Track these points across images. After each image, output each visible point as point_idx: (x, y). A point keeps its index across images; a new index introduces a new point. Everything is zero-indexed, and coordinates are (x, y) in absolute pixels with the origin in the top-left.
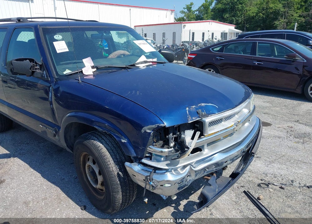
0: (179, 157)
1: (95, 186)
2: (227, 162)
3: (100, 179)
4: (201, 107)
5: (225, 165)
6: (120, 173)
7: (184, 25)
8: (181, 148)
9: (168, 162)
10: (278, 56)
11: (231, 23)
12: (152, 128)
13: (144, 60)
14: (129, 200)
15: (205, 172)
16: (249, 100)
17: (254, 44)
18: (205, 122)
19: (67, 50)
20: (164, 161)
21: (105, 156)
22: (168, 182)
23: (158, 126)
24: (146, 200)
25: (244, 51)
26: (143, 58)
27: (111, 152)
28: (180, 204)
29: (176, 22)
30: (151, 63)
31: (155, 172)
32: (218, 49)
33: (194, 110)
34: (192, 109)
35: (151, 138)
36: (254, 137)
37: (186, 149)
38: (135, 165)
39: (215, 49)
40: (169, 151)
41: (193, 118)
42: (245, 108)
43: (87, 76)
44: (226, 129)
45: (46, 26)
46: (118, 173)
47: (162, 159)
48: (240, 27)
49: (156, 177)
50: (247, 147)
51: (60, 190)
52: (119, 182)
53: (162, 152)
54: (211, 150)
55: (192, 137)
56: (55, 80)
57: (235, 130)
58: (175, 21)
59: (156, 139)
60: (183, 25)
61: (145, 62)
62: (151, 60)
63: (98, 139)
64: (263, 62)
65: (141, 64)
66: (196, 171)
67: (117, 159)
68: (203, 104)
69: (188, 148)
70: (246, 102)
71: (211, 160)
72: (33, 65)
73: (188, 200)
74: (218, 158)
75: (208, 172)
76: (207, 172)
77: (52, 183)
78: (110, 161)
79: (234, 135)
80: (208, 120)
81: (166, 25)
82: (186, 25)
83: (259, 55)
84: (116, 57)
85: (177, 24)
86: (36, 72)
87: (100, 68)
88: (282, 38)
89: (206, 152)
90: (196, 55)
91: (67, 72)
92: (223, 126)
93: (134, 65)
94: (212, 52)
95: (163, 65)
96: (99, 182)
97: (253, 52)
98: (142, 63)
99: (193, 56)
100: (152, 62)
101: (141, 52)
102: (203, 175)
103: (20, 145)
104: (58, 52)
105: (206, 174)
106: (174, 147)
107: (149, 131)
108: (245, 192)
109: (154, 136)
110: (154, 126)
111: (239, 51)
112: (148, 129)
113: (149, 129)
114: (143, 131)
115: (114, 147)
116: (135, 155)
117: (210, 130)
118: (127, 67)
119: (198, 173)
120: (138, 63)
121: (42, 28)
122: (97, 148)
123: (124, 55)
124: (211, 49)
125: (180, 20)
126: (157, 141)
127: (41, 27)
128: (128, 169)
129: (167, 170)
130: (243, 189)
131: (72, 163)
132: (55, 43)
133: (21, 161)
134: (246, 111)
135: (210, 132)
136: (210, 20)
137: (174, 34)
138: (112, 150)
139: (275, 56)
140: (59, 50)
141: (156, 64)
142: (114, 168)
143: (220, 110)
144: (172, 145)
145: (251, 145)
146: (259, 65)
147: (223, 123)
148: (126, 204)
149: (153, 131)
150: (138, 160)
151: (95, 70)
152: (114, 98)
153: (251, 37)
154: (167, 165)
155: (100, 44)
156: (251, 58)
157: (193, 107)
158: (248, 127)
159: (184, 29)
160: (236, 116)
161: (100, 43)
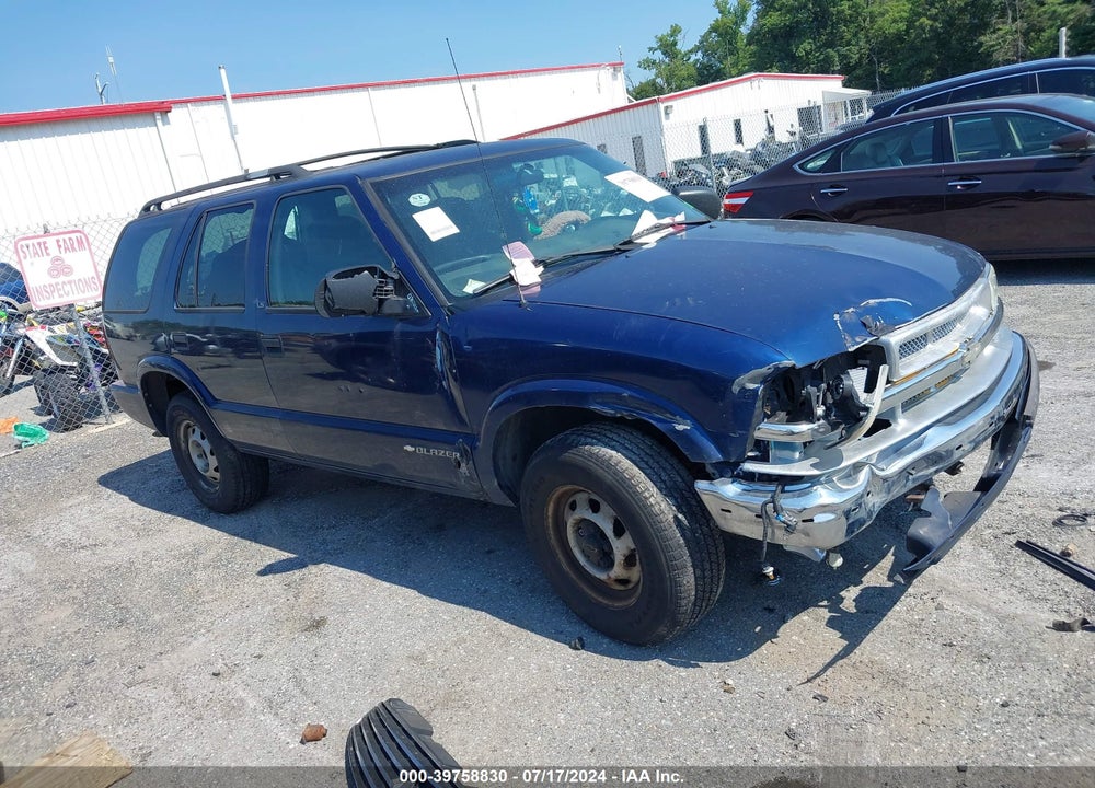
0: (842, 440)
1: (602, 576)
2: (960, 446)
3: (621, 547)
4: (869, 310)
5: (957, 454)
6: (680, 516)
7: (667, 108)
8: (847, 414)
9: (815, 460)
10: (1026, 151)
11: (824, 69)
12: (759, 376)
13: (653, 224)
14: (711, 592)
15: (907, 480)
16: (984, 279)
17: (941, 126)
18: (888, 344)
19: (455, 230)
20: (800, 460)
21: (632, 478)
22: (827, 508)
23: (777, 368)
24: (770, 570)
25: (907, 155)
26: (648, 219)
27: (645, 466)
28: (843, 599)
29: (636, 102)
30: (671, 230)
31: (783, 491)
32: (820, 163)
33: (854, 318)
34: (847, 316)
35: (759, 403)
36: (1019, 378)
37: (861, 413)
38: (725, 484)
39: (810, 166)
40: (813, 430)
41: (858, 340)
42: (976, 303)
43: (528, 287)
44: (942, 360)
45: (379, 176)
46: (676, 517)
47: (797, 455)
48: (858, 78)
49: (787, 502)
50: (1007, 404)
51: (489, 616)
52: (682, 541)
53: (793, 433)
54: (917, 419)
55: (866, 384)
56: (445, 311)
57: (966, 360)
58: (630, 101)
59: (769, 408)
60: (662, 106)
61: (657, 228)
62: (667, 220)
63: (599, 440)
64: (981, 177)
65: (647, 235)
66: (885, 480)
67: (664, 482)
68: (872, 301)
69: (867, 409)
70: (977, 287)
71: (919, 446)
72: (380, 282)
73: (861, 587)
74: (937, 439)
75: (917, 479)
76: (914, 480)
77: (459, 604)
78: (647, 489)
79: (964, 378)
80: (895, 338)
81: (604, 117)
82: (672, 107)
83: (962, 159)
84: (557, 232)
85: (640, 108)
86: (386, 302)
87: (551, 263)
88: (1025, 92)
89: (903, 426)
90: (751, 193)
91: (472, 287)
92: (933, 353)
93: (630, 242)
94: (805, 176)
95: (710, 227)
96: (619, 557)
97: (942, 150)
98: (648, 231)
99: (743, 201)
100: (672, 225)
101: (638, 205)
102: (905, 490)
103: (315, 535)
104: (434, 238)
105: (911, 485)
106: (826, 416)
107: (752, 386)
108: (1019, 544)
109: (767, 399)
110: (764, 370)
111: (890, 157)
112: (749, 382)
113: (752, 381)
114: (736, 389)
115: (647, 454)
116: (718, 457)
117: (904, 368)
118: (618, 250)
119: (893, 482)
120: (641, 235)
121: (371, 184)
122: (606, 464)
123: (576, 223)
124: (796, 167)
125: (645, 94)
126: (773, 413)
127: (368, 181)
128: (705, 498)
129: (813, 480)
130: (1013, 540)
131: (489, 552)
132: (415, 216)
133: (341, 569)
134: (980, 312)
135: (904, 373)
136: (753, 74)
137: (637, 143)
138: (647, 463)
139: (1016, 152)
140: (433, 233)
141: (683, 230)
142: (663, 505)
143: (919, 311)
144: (820, 411)
145: (1015, 400)
146: (969, 191)
147: (929, 345)
148: (704, 605)
149: (761, 383)
150: (730, 469)
151: (541, 269)
152: (633, 322)
153: (918, 106)
154: (814, 466)
155: (518, 203)
156: (936, 173)
157: (850, 310)
158: (994, 356)
159: (667, 119)
160: (958, 325)
161: (515, 200)
